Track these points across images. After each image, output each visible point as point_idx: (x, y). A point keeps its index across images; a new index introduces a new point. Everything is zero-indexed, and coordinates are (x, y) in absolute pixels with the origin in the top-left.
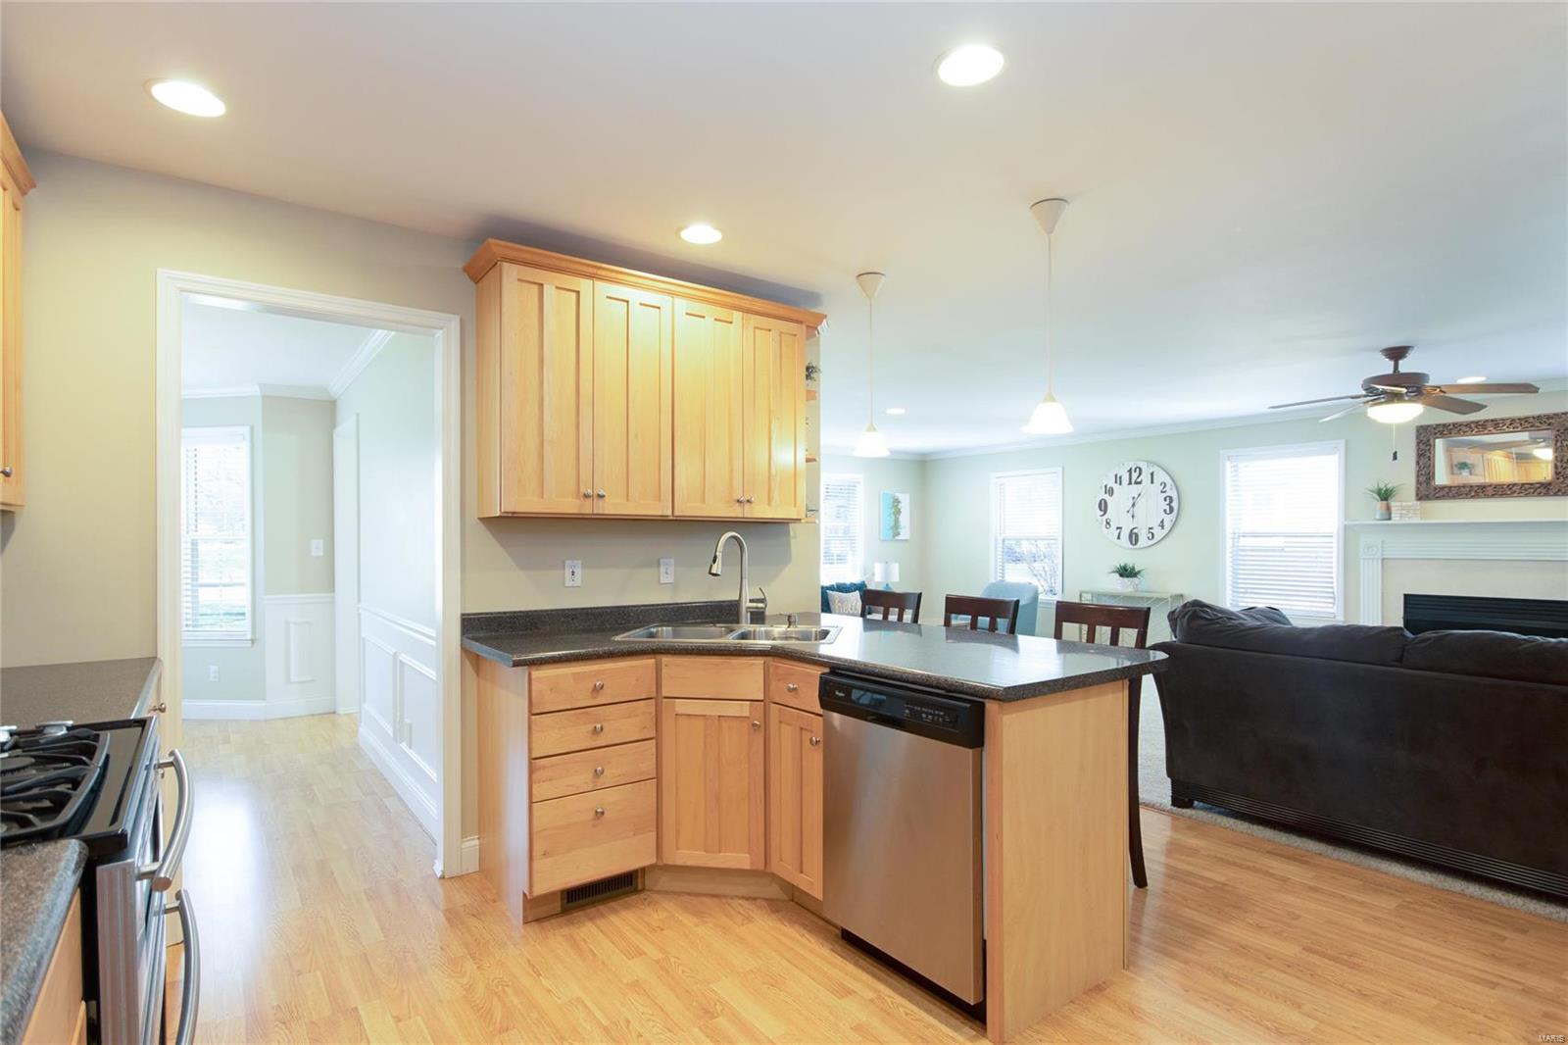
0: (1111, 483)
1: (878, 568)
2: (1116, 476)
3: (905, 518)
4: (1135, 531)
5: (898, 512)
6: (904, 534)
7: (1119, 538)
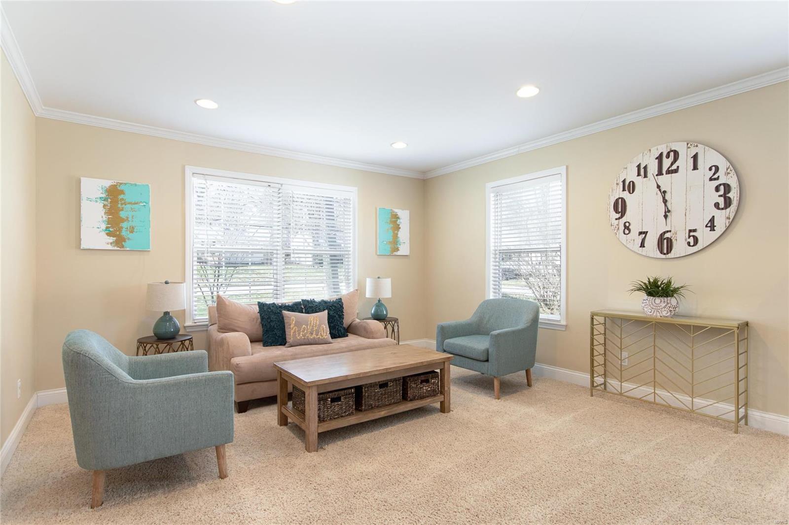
0: (631, 175)
1: (369, 283)
2: (639, 166)
3: (404, 234)
4: (667, 235)
5: (397, 228)
6: (404, 250)
7: (642, 245)
